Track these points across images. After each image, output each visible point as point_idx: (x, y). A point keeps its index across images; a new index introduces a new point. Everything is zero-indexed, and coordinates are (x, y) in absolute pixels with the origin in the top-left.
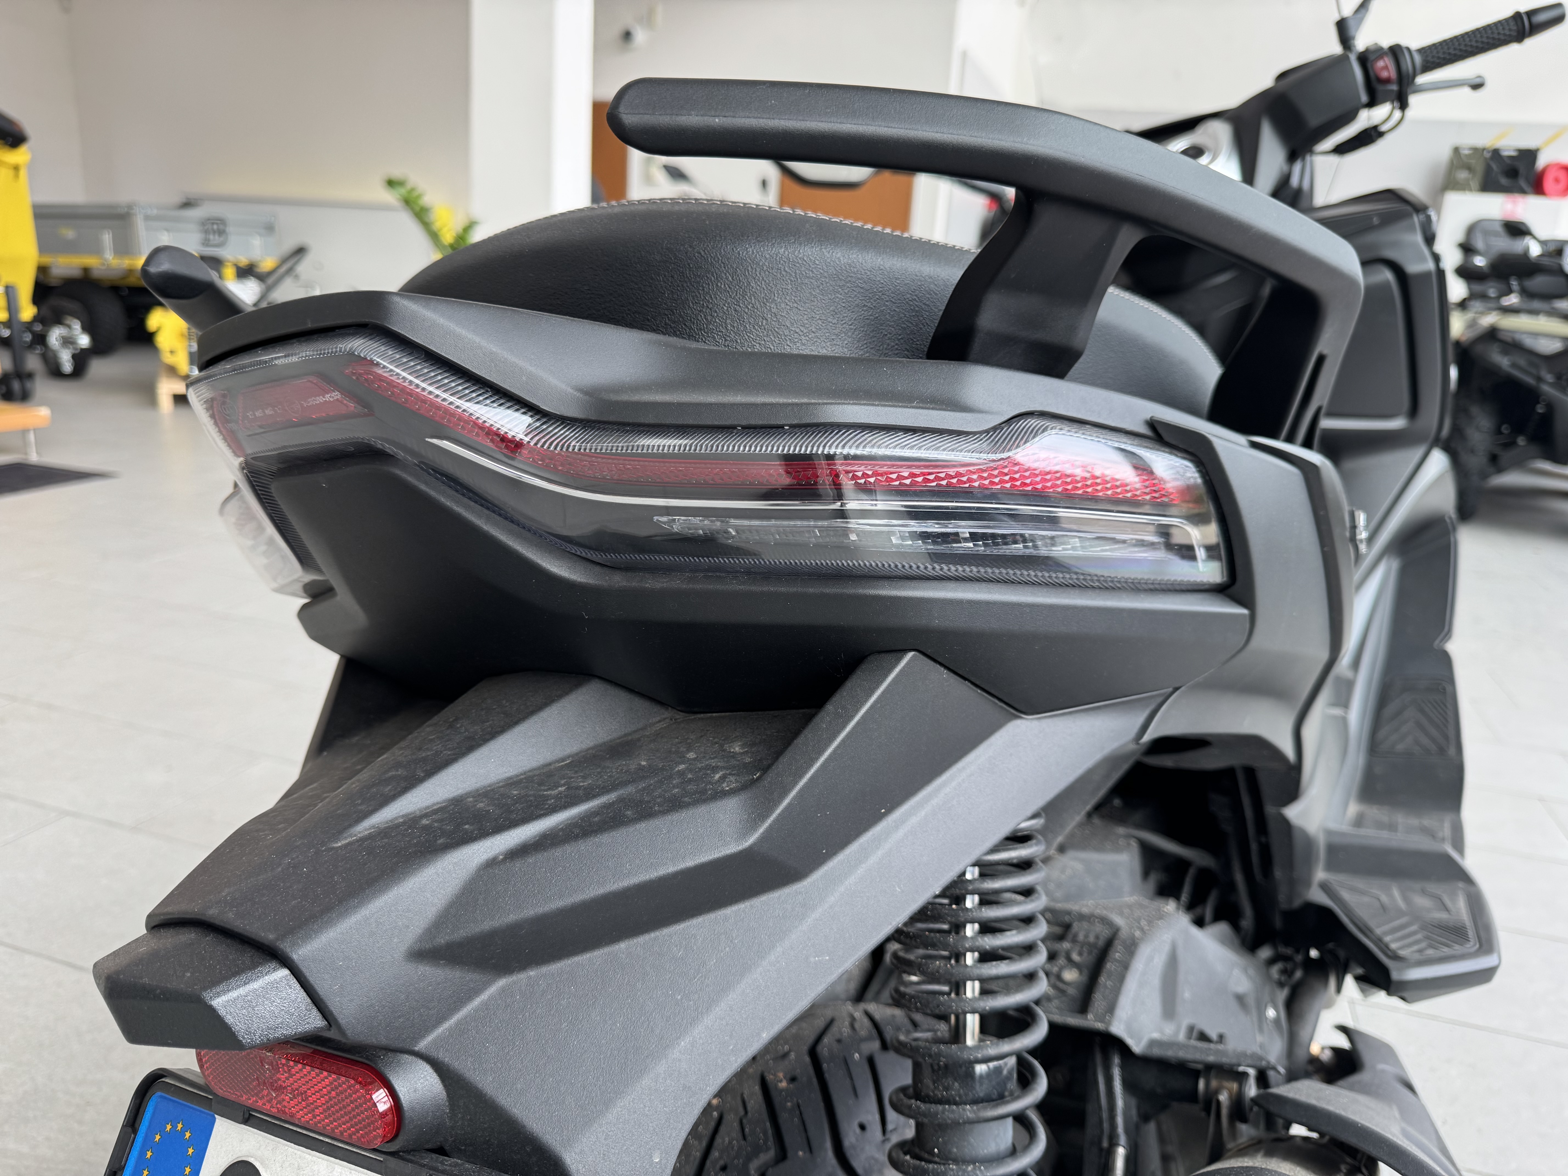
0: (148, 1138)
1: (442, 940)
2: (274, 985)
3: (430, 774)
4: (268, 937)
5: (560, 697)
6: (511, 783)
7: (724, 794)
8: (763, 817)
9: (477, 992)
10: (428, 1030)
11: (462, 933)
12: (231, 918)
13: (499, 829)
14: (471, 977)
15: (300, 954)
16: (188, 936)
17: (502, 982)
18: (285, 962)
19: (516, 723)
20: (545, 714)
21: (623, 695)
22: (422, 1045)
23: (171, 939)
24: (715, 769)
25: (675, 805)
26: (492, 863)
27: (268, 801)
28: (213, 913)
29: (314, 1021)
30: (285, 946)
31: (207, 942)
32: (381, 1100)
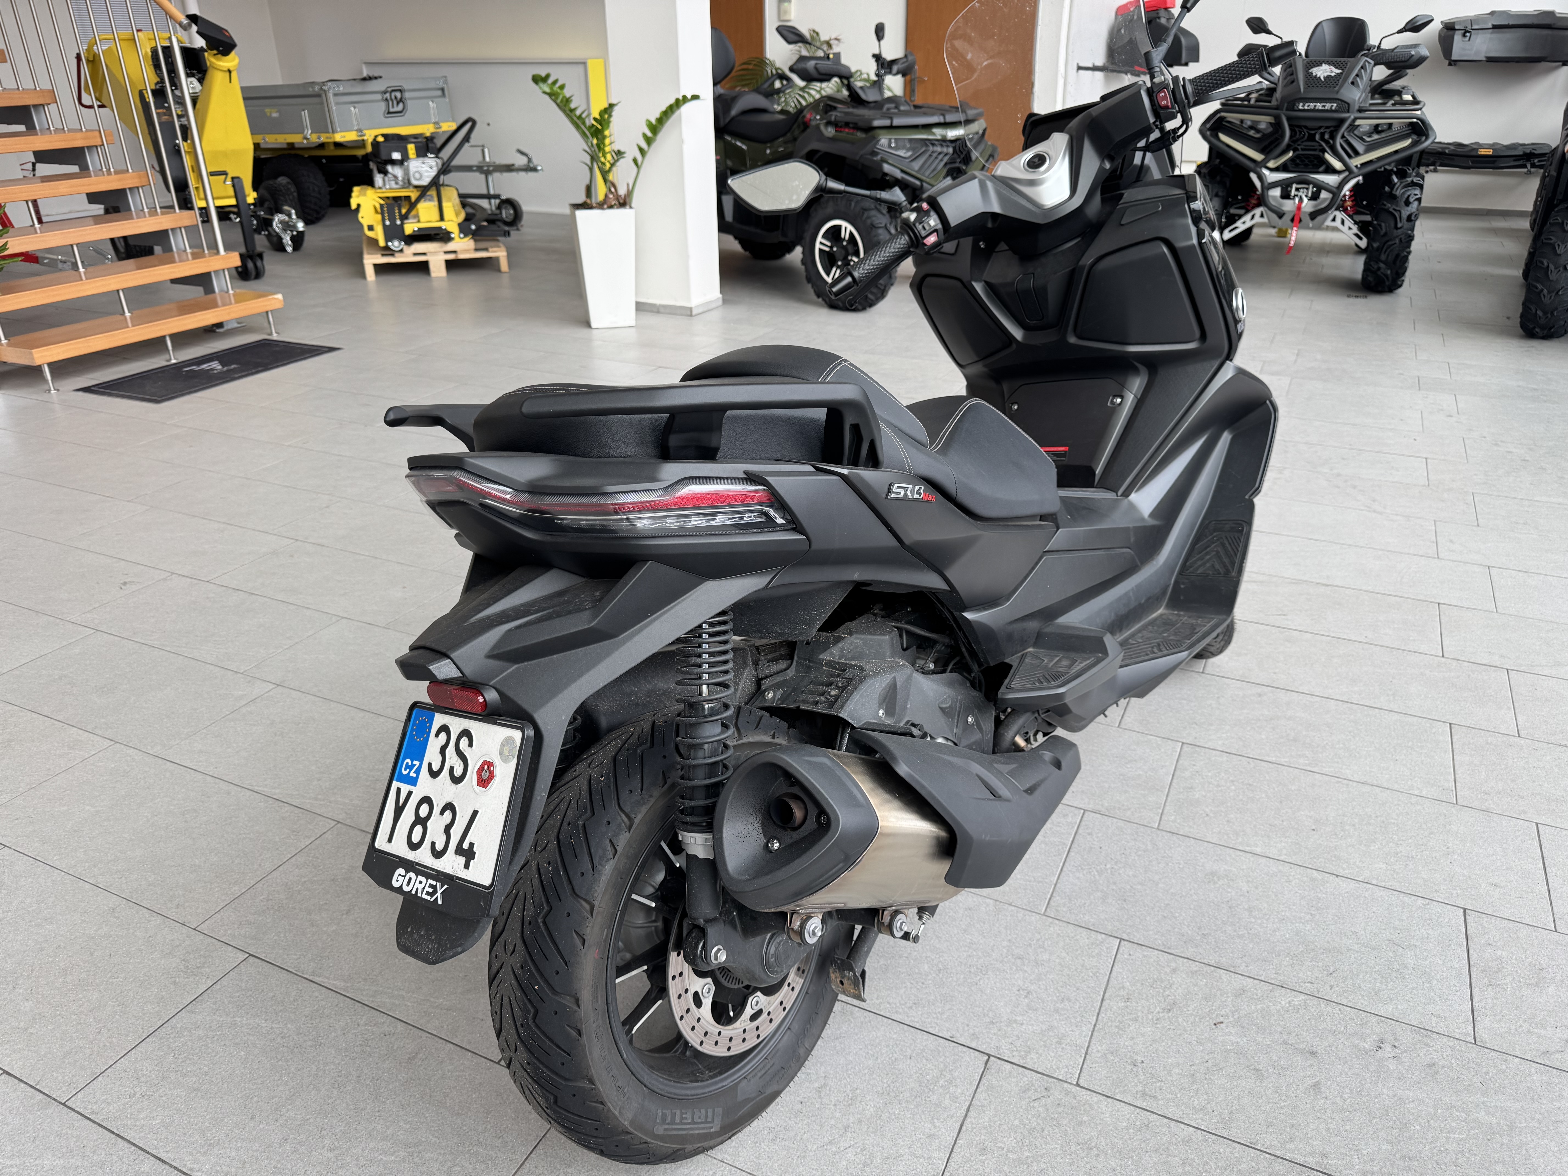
0: (415, 721)
1: (495, 653)
2: (446, 664)
3: (494, 603)
4: (444, 650)
5: (541, 575)
6: (522, 605)
7: (586, 609)
8: (597, 617)
9: (508, 669)
10: (494, 679)
11: (501, 651)
12: (433, 646)
13: (513, 620)
14: (506, 664)
15: (452, 656)
16: (421, 651)
17: (516, 666)
18: (449, 658)
19: (525, 584)
20: (536, 581)
21: (567, 574)
22: (491, 683)
23: (416, 652)
24: (586, 601)
25: (569, 613)
26: (510, 630)
27: (447, 611)
28: (428, 645)
29: (459, 674)
30: (448, 653)
31: (427, 653)
32: (481, 699)
